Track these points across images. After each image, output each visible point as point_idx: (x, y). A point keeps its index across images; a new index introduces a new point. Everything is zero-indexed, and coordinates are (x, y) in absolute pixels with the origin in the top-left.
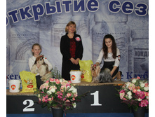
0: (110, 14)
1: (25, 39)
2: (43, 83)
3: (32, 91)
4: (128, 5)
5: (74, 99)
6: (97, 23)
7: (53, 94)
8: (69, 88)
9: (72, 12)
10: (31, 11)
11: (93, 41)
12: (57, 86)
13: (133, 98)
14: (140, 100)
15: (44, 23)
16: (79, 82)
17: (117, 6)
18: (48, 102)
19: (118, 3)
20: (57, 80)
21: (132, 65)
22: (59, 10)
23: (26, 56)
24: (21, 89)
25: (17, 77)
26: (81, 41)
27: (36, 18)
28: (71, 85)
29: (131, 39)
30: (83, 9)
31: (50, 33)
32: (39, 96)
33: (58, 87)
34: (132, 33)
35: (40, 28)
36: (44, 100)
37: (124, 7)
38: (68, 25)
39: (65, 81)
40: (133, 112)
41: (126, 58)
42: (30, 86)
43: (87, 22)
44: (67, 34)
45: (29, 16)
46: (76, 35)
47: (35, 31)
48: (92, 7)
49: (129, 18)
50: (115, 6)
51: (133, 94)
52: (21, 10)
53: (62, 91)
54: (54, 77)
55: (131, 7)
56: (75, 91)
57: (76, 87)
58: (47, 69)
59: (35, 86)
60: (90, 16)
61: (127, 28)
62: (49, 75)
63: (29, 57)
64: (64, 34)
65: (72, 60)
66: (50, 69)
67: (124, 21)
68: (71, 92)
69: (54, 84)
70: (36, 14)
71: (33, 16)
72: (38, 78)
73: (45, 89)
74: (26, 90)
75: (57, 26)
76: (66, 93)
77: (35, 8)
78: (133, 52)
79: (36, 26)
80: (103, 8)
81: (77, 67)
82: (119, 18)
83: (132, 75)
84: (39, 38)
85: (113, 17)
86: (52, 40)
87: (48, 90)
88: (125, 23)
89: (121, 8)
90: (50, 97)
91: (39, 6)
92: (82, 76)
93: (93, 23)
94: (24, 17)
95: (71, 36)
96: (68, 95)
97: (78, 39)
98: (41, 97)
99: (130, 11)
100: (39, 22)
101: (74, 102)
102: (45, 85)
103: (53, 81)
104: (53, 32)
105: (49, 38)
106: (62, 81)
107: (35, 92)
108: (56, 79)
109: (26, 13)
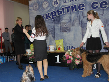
4: (104, 4)
6: (84, 17)
9: (70, 12)
11: (82, 28)
15: (57, 20)
19: (97, 3)
27: (53, 18)
29: (106, 25)
30: (76, 10)
31: (59, 25)
34: (107, 21)
35: (55, 23)
37: (101, 5)
43: (79, 17)
45: (50, 17)
47: (53, 24)
48: (81, 8)
49: (104, 12)
50: (95, 5)
55: (106, 4)
60: (80, 14)
61: (103, 18)
67: (101, 13)
70: (53, 16)
75: (63, 21)
79: (53, 22)
84: (54, 28)
88: (102, 15)
89: (99, 6)
91: (54, 12)
93: (82, 17)
94: (47, 18)
99: (105, 7)
100: (54, 20)
104: (61, 24)
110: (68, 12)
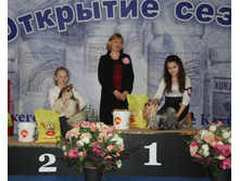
0: (177, 22)
1: (43, 59)
2: (70, 128)
3: (53, 140)
4: (205, 10)
5: (118, 155)
6: (155, 36)
7: (86, 146)
8: (112, 137)
9: (117, 18)
10: (53, 16)
11: (149, 64)
12: (92, 133)
13: (211, 155)
14: (221, 158)
15: (74, 35)
16: (127, 128)
17: (189, 11)
18: (78, 159)
19: (189, 6)
20: (93, 125)
21: (211, 103)
22: (97, 16)
23: (44, 86)
24: (36, 137)
25: (31, 119)
26: (130, 65)
27: (62, 27)
28: (115, 132)
29: (209, 63)
30: (135, 14)
31: (82, 50)
32: (64, 148)
33: (95, 134)
34: (211, 53)
35: (67, 43)
36: (71, 154)
37: (200, 12)
38: (110, 40)
39: (104, 126)
40: (210, 176)
41: (200, 92)
42: (51, 132)
43: (141, 35)
44: (109, 52)
45: (50, 23)
46: (123, 55)
47: (60, 47)
48: (150, 12)
49: (206, 30)
50: (185, 11)
51: (211, 148)
52: (39, 14)
53: (101, 141)
54: (87, 120)
55: (211, 12)
56: (120, 141)
57: (122, 135)
58: (77, 106)
59: (58, 133)
60: (146, 26)
61: (203, 44)
62: (80, 116)
63: (49, 87)
64: (105, 53)
65: (116, 93)
66: (81, 107)
67: (198, 33)
68: (114, 143)
69: (88, 130)
70: (61, 21)
71: (57, 24)
72: (63, 120)
73: (73, 138)
74: (44, 139)
75: (93, 41)
76: (107, 145)
77: (59, 11)
78: (212, 82)
79: (60, 40)
80: (167, 13)
81: (124, 105)
82: (192, 28)
83: (210, 119)
84: (65, 58)
85: (182, 27)
86: (85, 62)
87: (79, 139)
88: (201, 37)
89: (194, 14)
90: (81, 150)
91: (66, 8)
92: (132, 120)
93: (151, 36)
94: (42, 26)
95: (115, 56)
96: (110, 148)
97: (126, 61)
98: (68, 150)
99: (208, 19)
100: (66, 34)
101: (118, 158)
102: (74, 132)
103: (86, 125)
104: (88, 49)
105: (81, 59)
106: (100, 126)
107: (58, 143)
108: (91, 122)
109: (46, 18)
110: (110, 15)
